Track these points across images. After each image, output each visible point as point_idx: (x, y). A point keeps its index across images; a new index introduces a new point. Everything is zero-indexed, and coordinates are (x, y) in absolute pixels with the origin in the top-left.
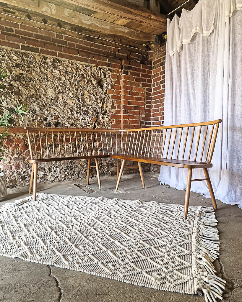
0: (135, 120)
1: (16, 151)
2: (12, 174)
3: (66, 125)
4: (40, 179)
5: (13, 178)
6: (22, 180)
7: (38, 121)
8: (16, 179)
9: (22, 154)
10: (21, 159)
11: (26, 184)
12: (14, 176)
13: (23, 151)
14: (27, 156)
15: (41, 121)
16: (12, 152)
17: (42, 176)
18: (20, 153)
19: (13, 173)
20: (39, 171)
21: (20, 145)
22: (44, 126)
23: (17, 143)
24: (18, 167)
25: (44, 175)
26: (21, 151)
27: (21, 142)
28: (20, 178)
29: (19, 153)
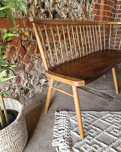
0: (109, 11)
1: (12, 57)
2: (13, 91)
3: (62, 15)
4: (42, 87)
5: (15, 96)
6: (25, 94)
7: (35, 8)
8: (18, 95)
9: (21, 62)
10: (20, 69)
11: (30, 98)
12: (15, 92)
13: (21, 56)
14: (27, 63)
15: (38, 7)
16: (8, 61)
17: (44, 83)
18: (19, 61)
19: (14, 89)
20: (41, 79)
21: (16, 48)
22: (42, 17)
23: (12, 46)
24: (18, 80)
25: (46, 81)
26: (19, 57)
27: (17, 43)
28: (23, 94)
29: (16, 60)
